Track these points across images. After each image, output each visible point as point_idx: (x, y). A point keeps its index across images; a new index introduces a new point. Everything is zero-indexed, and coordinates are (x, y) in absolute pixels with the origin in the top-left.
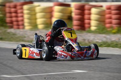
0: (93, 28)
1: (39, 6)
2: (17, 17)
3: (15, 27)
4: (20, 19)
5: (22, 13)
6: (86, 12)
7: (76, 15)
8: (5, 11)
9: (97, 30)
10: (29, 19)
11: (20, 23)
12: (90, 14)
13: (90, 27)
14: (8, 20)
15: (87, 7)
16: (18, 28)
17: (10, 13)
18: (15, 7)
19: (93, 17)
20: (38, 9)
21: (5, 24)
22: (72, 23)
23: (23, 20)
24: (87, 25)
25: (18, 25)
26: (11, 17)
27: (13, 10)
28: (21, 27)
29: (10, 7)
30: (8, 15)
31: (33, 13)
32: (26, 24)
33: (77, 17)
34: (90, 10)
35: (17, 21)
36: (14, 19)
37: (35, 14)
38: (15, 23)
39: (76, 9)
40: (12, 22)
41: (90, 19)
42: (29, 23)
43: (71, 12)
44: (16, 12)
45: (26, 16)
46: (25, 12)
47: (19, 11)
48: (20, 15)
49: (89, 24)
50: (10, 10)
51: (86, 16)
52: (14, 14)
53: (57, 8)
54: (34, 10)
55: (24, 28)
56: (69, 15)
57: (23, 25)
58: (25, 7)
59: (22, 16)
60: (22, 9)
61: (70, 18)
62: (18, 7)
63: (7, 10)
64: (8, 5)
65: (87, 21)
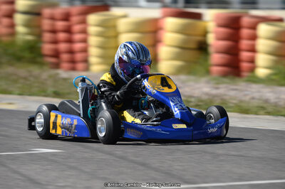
0: (261, 72)
1: (125, 16)
2: (70, 41)
3: (65, 65)
4: (78, 46)
5: (84, 32)
6: (245, 32)
7: (219, 39)
8: (39, 26)
9: (274, 77)
10: (101, 47)
11: (79, 56)
12: (254, 38)
13: (252, 69)
14: (47, 48)
15: (246, 21)
16: (74, 69)
17: (54, 31)
18: (66, 17)
19: (263, 44)
20: (122, 25)
21: (39, 60)
22: (206, 60)
23: (85, 50)
24: (245, 65)
25: (73, 62)
26: (55, 42)
27: (60, 24)
28: (80, 66)
29: (53, 18)
30: (47, 36)
31: (111, 33)
32: (93, 60)
33: (223, 44)
34: (254, 27)
35: (71, 52)
36: (63, 46)
37: (116, 36)
38: (65, 57)
39: (220, 26)
40: (56, 54)
41: (253, 50)
42: (101, 57)
43: (205, 33)
44: (68, 30)
45: (93, 40)
46: (92, 29)
47: (77, 28)
48: (77, 37)
49: (252, 61)
50: (53, 25)
51: (244, 43)
52: (62, 36)
53: (171, 23)
54: (115, 27)
55: (87, 69)
56: (200, 38)
57: (86, 61)
58: (93, 18)
59: (85, 41)
60: (84, 22)
61: (202, 47)
62: (75, 19)
63: (46, 24)
64: (47, 12)
65: (245, 55)
